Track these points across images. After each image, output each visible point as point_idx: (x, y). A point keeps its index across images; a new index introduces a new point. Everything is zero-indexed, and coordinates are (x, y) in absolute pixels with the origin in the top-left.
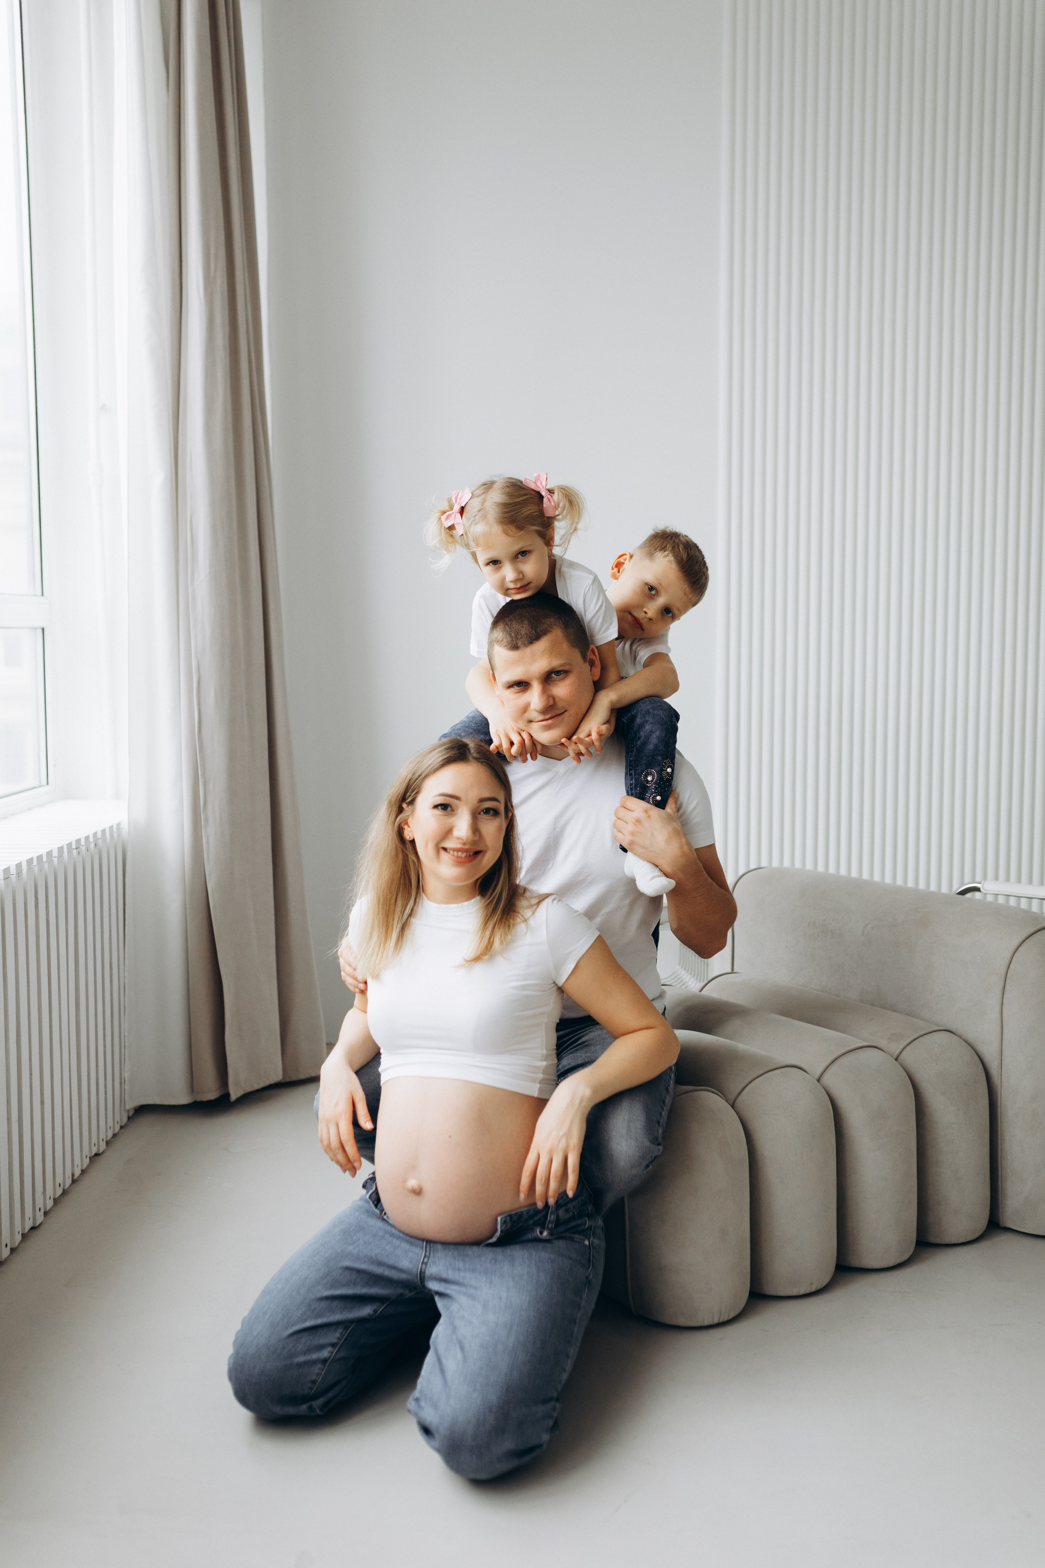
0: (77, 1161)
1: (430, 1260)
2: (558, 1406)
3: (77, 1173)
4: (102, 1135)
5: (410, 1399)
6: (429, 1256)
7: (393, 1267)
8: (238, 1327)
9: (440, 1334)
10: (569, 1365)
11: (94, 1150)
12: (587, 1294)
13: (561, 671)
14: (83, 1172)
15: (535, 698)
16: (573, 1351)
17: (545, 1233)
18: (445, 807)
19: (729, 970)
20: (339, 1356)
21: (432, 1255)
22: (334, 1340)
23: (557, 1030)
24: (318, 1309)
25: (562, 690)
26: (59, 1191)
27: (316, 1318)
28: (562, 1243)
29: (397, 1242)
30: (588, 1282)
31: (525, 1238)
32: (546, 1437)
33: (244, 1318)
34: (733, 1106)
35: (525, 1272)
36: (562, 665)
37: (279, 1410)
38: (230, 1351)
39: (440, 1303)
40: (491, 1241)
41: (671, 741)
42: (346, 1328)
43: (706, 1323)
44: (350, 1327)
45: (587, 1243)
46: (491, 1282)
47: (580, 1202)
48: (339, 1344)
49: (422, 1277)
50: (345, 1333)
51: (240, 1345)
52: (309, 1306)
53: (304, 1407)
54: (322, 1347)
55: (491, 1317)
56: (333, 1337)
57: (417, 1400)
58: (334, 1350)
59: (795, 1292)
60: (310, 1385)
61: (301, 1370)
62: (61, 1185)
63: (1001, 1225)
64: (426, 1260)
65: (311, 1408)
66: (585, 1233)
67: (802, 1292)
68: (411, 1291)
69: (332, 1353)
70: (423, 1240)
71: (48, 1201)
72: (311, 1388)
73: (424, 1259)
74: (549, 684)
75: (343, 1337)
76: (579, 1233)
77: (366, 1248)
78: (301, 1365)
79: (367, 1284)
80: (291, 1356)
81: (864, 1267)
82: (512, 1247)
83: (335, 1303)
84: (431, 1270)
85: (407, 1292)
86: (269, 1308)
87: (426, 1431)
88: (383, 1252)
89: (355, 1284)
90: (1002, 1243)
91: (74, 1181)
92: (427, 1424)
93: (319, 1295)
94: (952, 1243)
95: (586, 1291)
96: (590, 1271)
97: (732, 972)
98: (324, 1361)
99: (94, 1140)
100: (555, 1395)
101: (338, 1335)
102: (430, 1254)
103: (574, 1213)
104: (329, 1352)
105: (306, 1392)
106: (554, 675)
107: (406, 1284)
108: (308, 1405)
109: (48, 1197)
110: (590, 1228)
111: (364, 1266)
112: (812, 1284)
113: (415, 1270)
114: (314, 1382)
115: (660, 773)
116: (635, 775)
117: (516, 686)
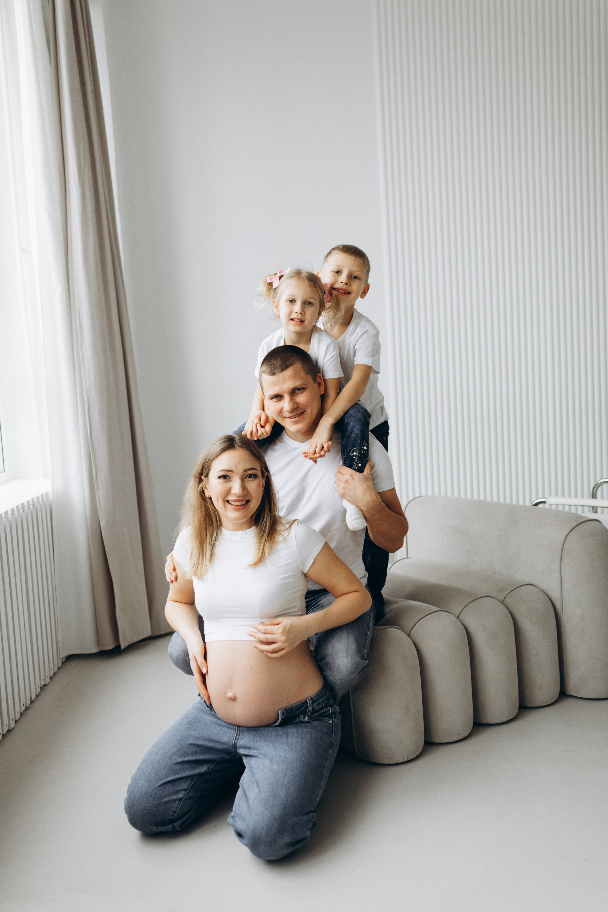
0: (33, 690)
1: (240, 737)
2: (315, 815)
3: (34, 697)
4: (47, 674)
5: (229, 817)
6: (240, 735)
7: (218, 742)
8: (130, 781)
9: (245, 779)
10: (321, 792)
11: (43, 683)
12: (331, 751)
13: (301, 388)
14: (37, 696)
15: (286, 404)
16: (323, 784)
17: (306, 718)
18: (225, 477)
19: (405, 557)
20: (189, 796)
21: (241, 734)
22: (186, 787)
23: (306, 598)
24: (175, 769)
25: (302, 398)
26: (23, 708)
27: (175, 774)
28: (316, 723)
29: (219, 728)
30: (332, 745)
31: (295, 722)
32: (309, 833)
33: (133, 776)
34: (409, 636)
35: (295, 740)
36: (301, 385)
37: (155, 829)
38: (125, 795)
39: (245, 760)
40: (275, 725)
41: (366, 431)
42: (192, 780)
43: (400, 761)
44: (194, 779)
45: (331, 722)
46: (275, 747)
47: (326, 699)
48: (188, 789)
49: (235, 747)
50: (192, 782)
51: (131, 792)
52: (170, 768)
53: (170, 826)
54: (178, 792)
55: (275, 767)
56: (185, 785)
57: (233, 817)
58: (186, 792)
59: (450, 740)
60: (173, 814)
61: (167, 806)
62: (24, 705)
63: (567, 694)
64: (237, 737)
65: (174, 827)
66: (330, 716)
67: (455, 740)
68: (228, 755)
69: (185, 794)
70: (236, 726)
71: (17, 714)
72: (173, 816)
73: (236, 736)
74: (294, 396)
75: (191, 785)
76: (326, 716)
77: (202, 732)
78: (167, 803)
79: (203, 753)
80: (161, 798)
81: (489, 723)
82: (288, 726)
83: (185, 765)
84: (241, 742)
85: (226, 756)
86: (147, 770)
87: (240, 835)
88: (212, 734)
89: (196, 753)
90: (568, 704)
91: (32, 702)
92: (239, 831)
93: (175, 761)
94: (539, 706)
95: (331, 749)
96: (333, 738)
97: (407, 558)
98: (180, 800)
99: (43, 677)
100: (313, 809)
101: (187, 784)
102: (240, 733)
103: (322, 705)
104: (183, 794)
105: (170, 818)
106: (297, 391)
107: (226, 751)
108: (172, 825)
109: (17, 712)
110: (332, 713)
111: (201, 743)
112: (460, 733)
113: (231, 743)
114: (175, 812)
115: (360, 450)
116: (346, 453)
117: (275, 398)
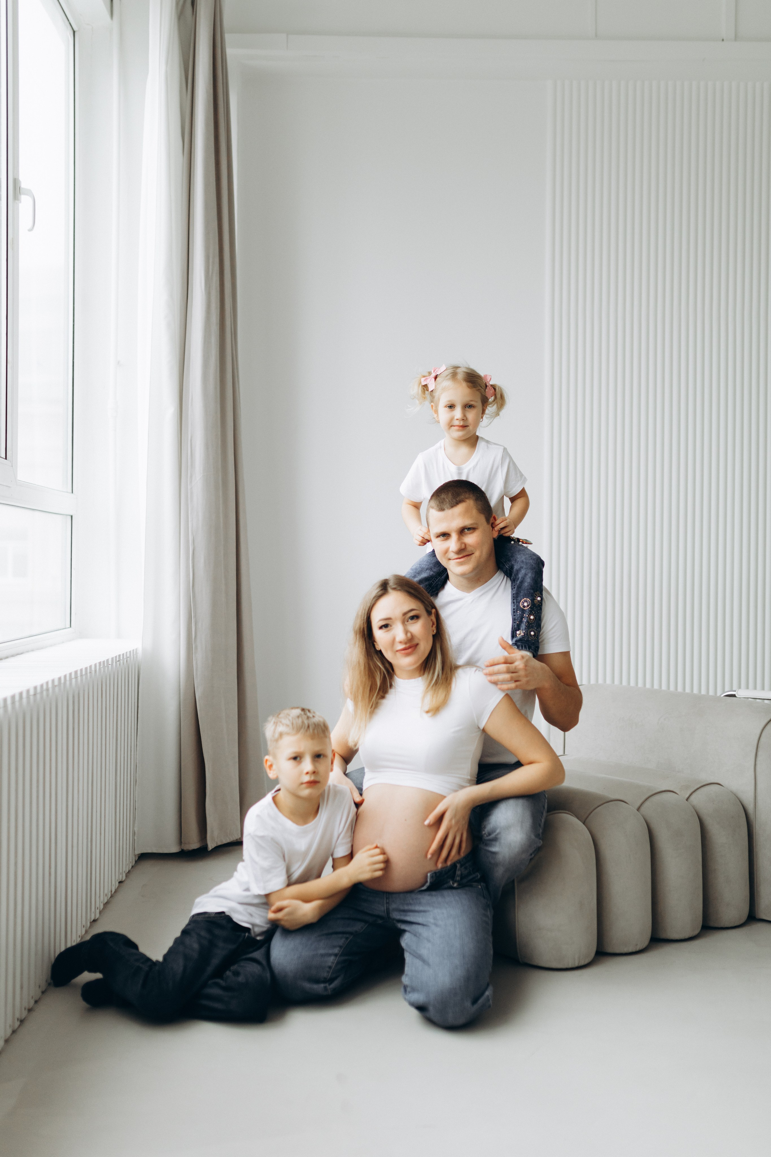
1: (390, 901)
13: (471, 528)
15: (453, 544)
17: (456, 884)
22: (340, 944)
25: (471, 539)
31: (444, 887)
34: (584, 822)
36: (471, 524)
40: (423, 889)
41: (539, 580)
43: (570, 966)
44: (349, 937)
48: (343, 947)
50: (347, 941)
59: (625, 950)
60: (328, 969)
61: (322, 959)
63: (757, 916)
64: (388, 901)
67: (631, 951)
68: (380, 920)
74: (463, 536)
78: (322, 955)
84: (393, 906)
90: (758, 929)
94: (725, 927)
98: (336, 955)
106: (466, 530)
107: (377, 916)
112: (637, 945)
113: (382, 907)
114: (330, 968)
115: (533, 600)
116: (516, 603)
117: (441, 536)
